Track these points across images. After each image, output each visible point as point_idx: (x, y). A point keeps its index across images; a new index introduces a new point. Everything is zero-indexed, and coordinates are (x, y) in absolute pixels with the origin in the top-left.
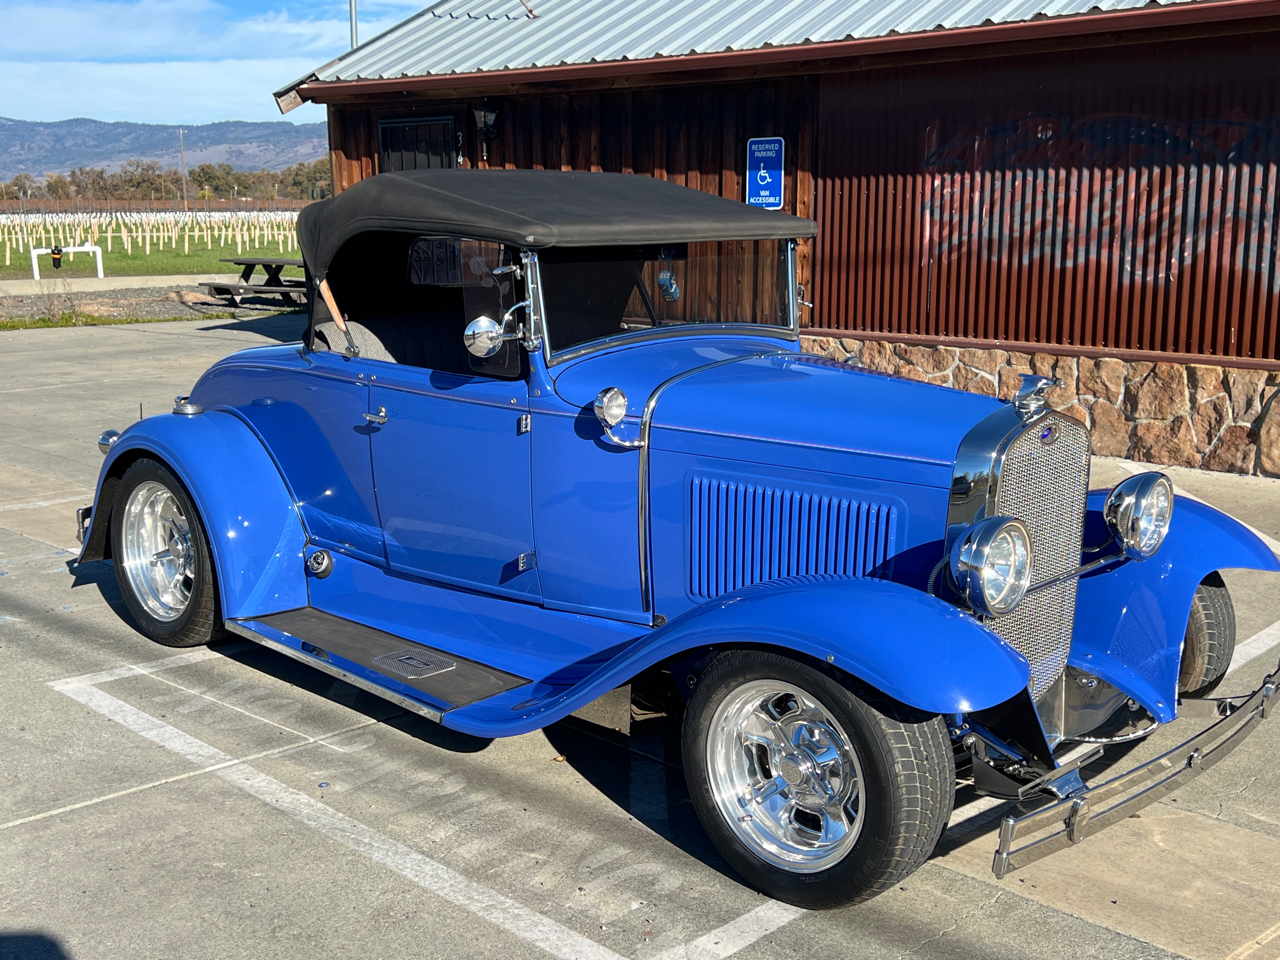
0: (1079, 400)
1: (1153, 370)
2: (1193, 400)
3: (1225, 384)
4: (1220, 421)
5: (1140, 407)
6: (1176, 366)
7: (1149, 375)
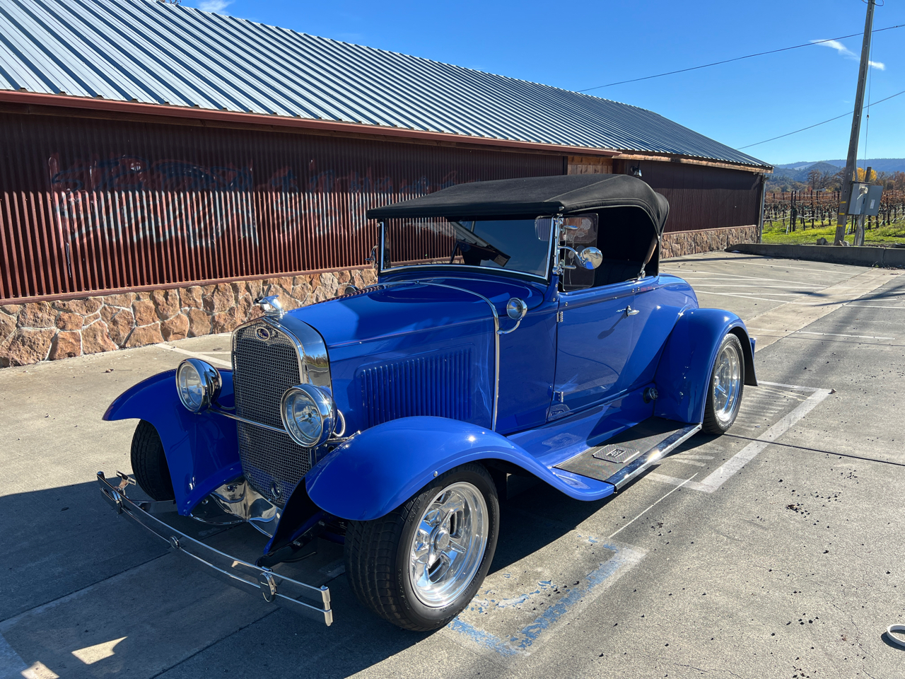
0: (181, 311)
1: (217, 287)
2: (237, 299)
3: (248, 289)
4: (249, 305)
5: (215, 307)
6: (227, 284)
7: (214, 291)
